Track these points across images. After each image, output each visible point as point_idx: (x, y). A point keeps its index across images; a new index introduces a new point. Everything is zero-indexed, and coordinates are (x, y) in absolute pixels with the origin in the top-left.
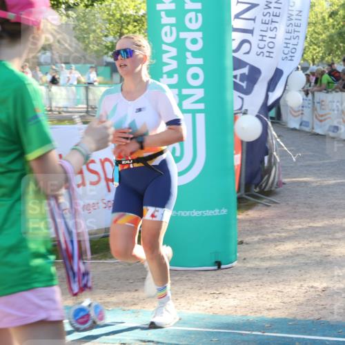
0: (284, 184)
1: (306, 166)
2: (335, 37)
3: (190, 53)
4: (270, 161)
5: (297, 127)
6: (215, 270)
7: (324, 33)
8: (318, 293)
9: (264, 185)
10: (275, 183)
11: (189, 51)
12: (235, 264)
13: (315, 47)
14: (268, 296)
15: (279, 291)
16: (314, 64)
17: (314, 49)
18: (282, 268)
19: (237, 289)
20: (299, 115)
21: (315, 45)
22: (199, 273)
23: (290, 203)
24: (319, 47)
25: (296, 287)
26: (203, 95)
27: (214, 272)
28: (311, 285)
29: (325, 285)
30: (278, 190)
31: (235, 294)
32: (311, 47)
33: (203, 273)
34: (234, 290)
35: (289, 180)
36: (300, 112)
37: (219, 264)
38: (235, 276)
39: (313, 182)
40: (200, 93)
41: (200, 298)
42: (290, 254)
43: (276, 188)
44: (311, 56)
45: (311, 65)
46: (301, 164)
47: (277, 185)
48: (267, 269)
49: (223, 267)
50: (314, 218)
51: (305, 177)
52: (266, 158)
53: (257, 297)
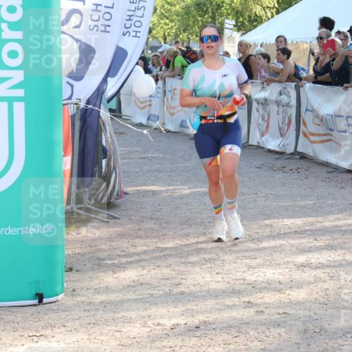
0: (126, 194)
1: (154, 171)
2: (193, 8)
3: (6, 24)
4: (108, 165)
5: (144, 122)
6: (35, 305)
7: (179, 4)
8: (165, 332)
9: (101, 195)
10: (115, 193)
11: (5, 21)
12: (60, 297)
13: (167, 21)
14: (103, 338)
15: (117, 331)
16: (165, 43)
17: (166, 24)
18: (122, 302)
19: (63, 329)
20: (145, 107)
21: (167, 18)
22: (15, 309)
23: (133, 217)
24: (171, 21)
25: (138, 325)
26: (22, 78)
27: (33, 307)
28: (157, 322)
29: (174, 321)
30: (118, 201)
31: (60, 336)
32: (162, 21)
33: (20, 309)
34: (58, 330)
35: (133, 189)
36: (148, 103)
37: (40, 297)
38: (62, 313)
39: (162, 192)
40: (19, 76)
41: (15, 343)
42: (132, 283)
43: (116, 199)
44: (162, 33)
45: (163, 43)
46: (148, 168)
47: (118, 195)
48: (102, 302)
49: (45, 300)
50: (163, 237)
51: (153, 185)
52: (104, 162)
53: (88, 339)
